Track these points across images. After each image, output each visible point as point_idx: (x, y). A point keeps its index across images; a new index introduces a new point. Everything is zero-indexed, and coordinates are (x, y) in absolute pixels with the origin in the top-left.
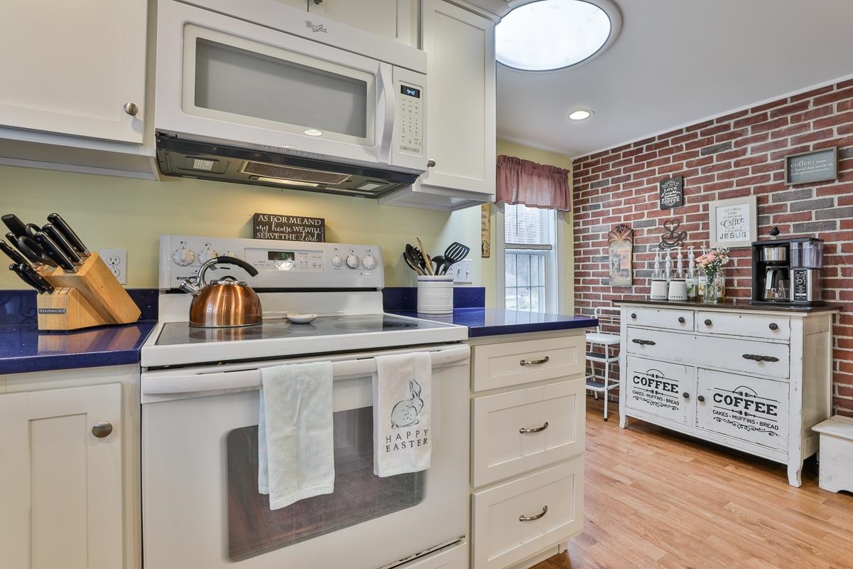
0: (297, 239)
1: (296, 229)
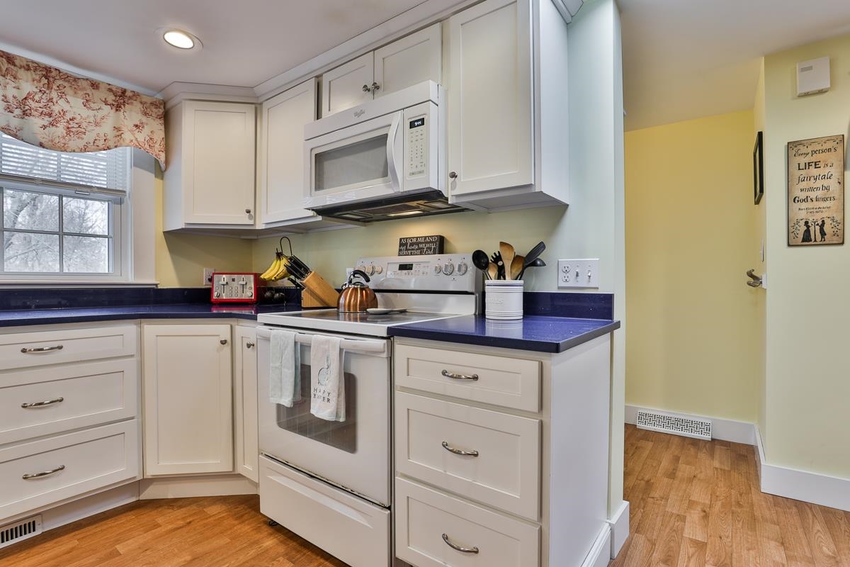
0: (421, 254)
1: (421, 246)
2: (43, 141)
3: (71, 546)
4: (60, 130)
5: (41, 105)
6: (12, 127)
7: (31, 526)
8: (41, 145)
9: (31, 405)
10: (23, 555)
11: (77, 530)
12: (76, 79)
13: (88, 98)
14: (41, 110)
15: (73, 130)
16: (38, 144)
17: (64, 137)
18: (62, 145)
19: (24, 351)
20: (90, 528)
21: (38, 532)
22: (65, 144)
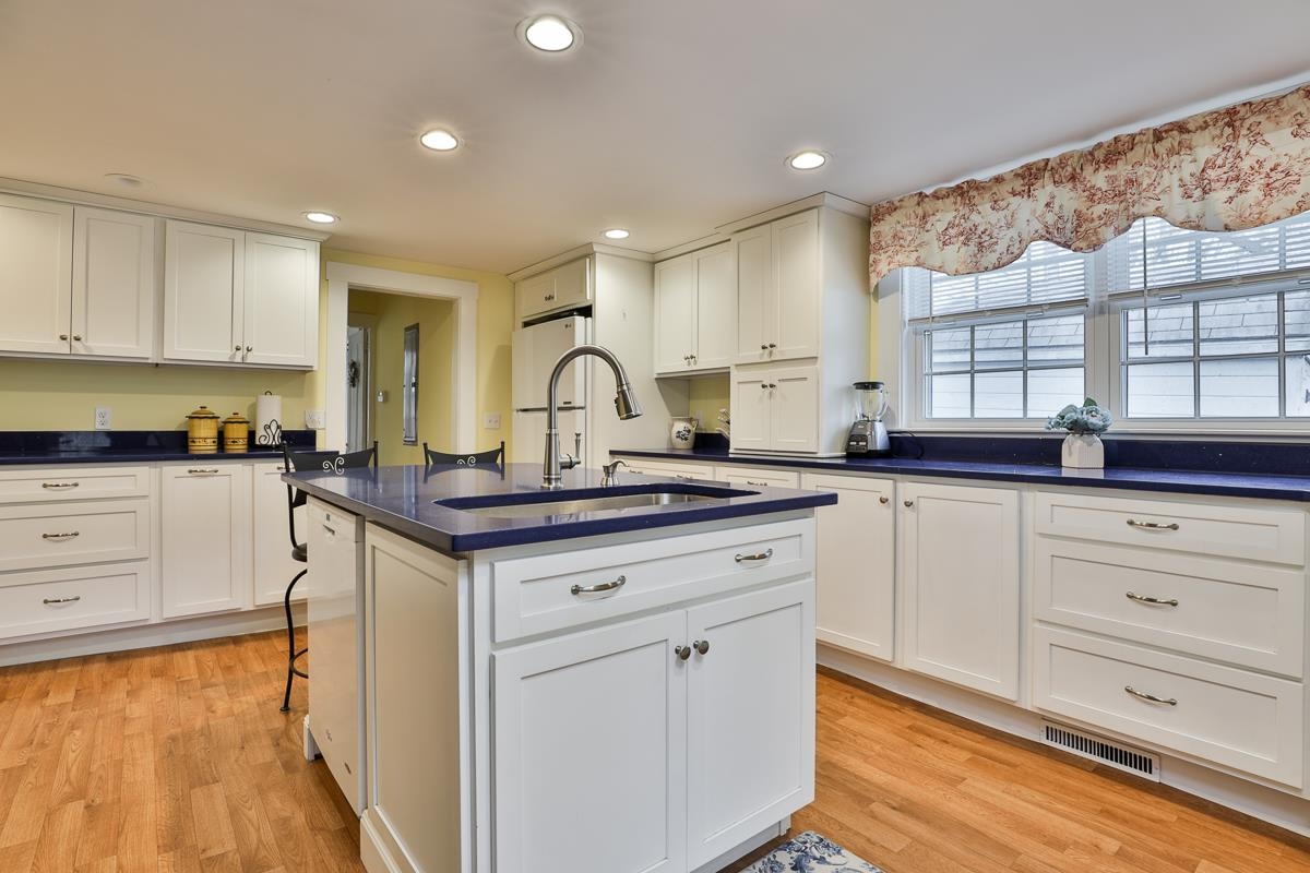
2: (1228, 221)
3: (1164, 817)
4: (1255, 191)
5: (1225, 169)
6: (1194, 218)
7: (1146, 765)
8: (1227, 228)
9: (1141, 599)
10: (1119, 787)
11: (1193, 809)
12: (1278, 101)
13: (1301, 120)
14: (1225, 176)
15: (1277, 184)
16: (1223, 228)
17: (1259, 204)
18: (1256, 216)
19: (1131, 523)
20: (1209, 818)
21: (1154, 777)
22: (1261, 213)
